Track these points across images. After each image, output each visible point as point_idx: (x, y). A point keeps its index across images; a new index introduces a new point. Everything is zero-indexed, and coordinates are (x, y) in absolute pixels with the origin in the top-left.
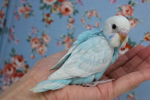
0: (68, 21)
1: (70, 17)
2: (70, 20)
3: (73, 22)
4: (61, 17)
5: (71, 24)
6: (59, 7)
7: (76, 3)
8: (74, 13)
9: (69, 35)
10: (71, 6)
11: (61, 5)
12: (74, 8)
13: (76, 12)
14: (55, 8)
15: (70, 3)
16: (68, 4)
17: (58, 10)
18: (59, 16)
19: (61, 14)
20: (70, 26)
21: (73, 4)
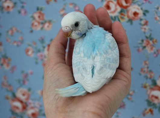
0: (140, 24)
1: (141, 20)
2: (143, 22)
3: (146, 23)
4: (132, 23)
5: (145, 27)
6: (126, 14)
7: (143, 3)
8: (144, 14)
9: (147, 37)
10: (138, 9)
11: (128, 11)
12: (142, 9)
13: (145, 12)
14: (122, 16)
15: (136, 6)
16: (134, 8)
17: (126, 17)
18: (129, 23)
19: (130, 21)
20: (145, 29)
21: (139, 5)
